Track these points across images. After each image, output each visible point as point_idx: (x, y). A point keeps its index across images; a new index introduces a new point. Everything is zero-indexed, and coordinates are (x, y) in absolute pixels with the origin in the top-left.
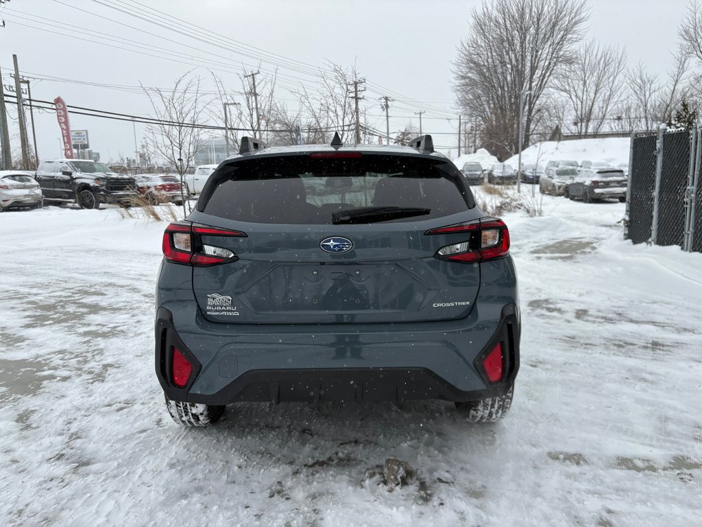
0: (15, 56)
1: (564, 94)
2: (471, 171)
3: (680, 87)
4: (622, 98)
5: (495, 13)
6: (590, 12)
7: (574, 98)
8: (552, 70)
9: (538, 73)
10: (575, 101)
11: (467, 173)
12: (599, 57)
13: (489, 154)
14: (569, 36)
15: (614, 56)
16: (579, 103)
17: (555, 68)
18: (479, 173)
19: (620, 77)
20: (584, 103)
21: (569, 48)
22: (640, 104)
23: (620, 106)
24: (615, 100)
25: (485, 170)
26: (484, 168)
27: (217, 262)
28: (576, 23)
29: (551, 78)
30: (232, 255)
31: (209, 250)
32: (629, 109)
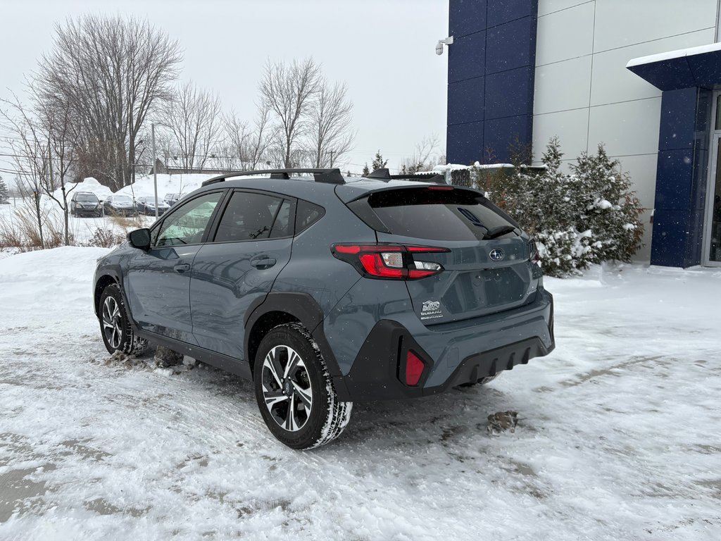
1: (168, 128)
2: (85, 201)
3: (264, 134)
4: (220, 139)
5: (83, 33)
6: (182, 54)
7: (178, 134)
8: (149, 104)
9: (137, 104)
10: (179, 136)
11: (80, 203)
12: (197, 98)
13: (99, 184)
14: (164, 73)
15: (210, 99)
16: (183, 139)
17: (153, 101)
18: (96, 204)
19: (217, 120)
20: (187, 139)
21: (165, 85)
22: (235, 145)
23: (218, 145)
24: (215, 140)
25: (101, 201)
26: (100, 199)
27: (428, 275)
28: (170, 62)
29: (149, 111)
30: (439, 268)
31: (419, 265)
32: (225, 149)
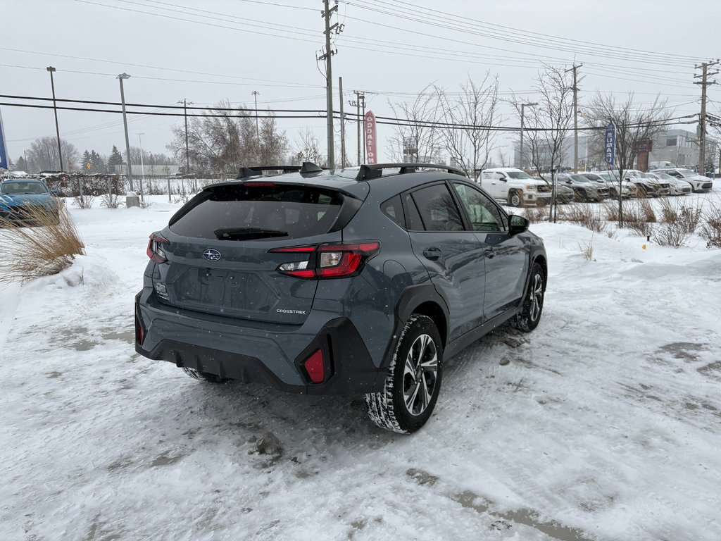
0: (340, 78)
